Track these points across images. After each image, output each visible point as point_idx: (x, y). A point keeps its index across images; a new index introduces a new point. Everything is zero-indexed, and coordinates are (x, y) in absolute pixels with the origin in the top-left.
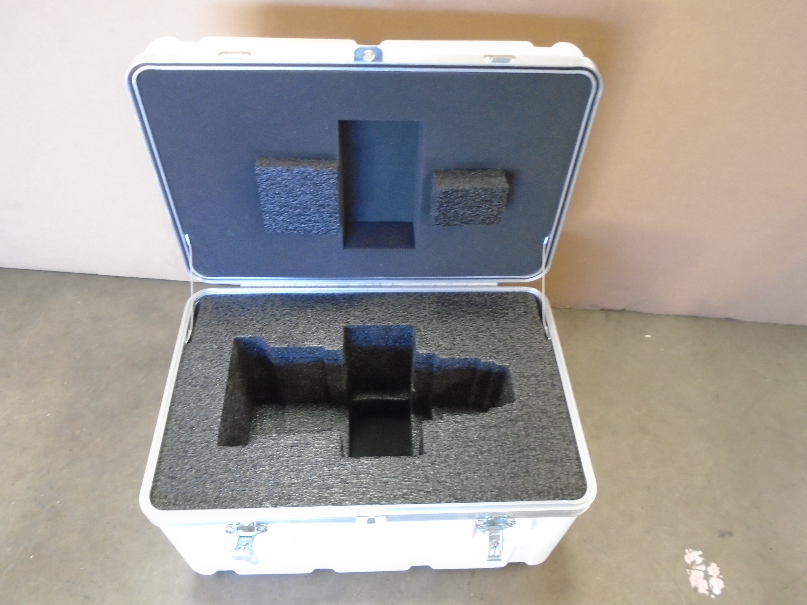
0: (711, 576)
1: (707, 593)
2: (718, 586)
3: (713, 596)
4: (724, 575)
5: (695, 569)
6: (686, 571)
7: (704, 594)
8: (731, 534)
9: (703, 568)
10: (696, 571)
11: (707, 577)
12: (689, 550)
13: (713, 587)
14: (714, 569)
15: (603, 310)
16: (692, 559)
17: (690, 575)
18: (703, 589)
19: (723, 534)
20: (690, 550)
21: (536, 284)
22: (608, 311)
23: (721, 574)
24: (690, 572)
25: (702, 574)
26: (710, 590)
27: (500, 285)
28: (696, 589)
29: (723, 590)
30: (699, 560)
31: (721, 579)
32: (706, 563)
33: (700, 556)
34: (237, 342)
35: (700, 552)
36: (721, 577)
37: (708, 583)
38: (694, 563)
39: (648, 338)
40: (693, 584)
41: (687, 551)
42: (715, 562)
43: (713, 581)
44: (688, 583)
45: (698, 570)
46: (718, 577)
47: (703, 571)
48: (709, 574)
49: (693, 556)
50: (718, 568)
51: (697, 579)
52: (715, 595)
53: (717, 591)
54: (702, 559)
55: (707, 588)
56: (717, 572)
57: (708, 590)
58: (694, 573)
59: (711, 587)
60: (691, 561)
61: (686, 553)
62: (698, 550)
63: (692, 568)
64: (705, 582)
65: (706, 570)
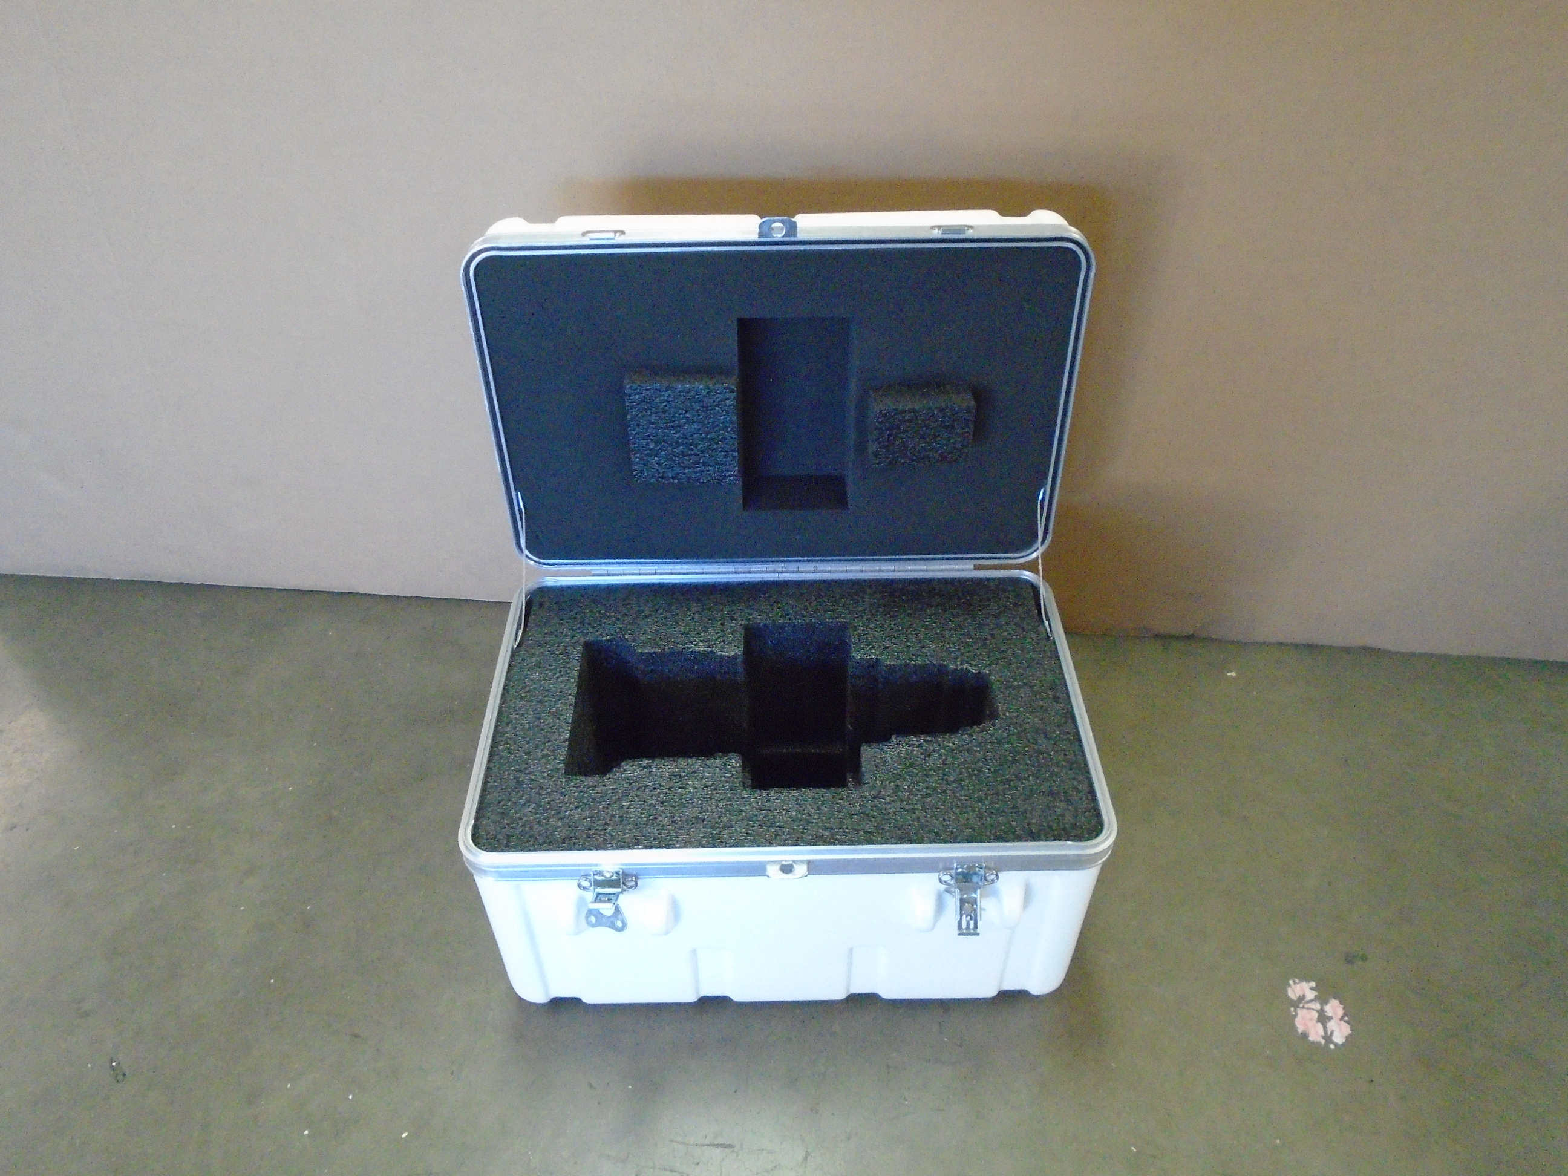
0: (1330, 1018)
1: (1323, 1042)
2: (1340, 1032)
3: (1332, 1046)
4: (1349, 1016)
5: (1303, 1008)
6: (1289, 1010)
7: (1319, 1043)
8: (1364, 958)
9: (1318, 1006)
10: (1305, 1010)
11: (1323, 1018)
12: (1294, 982)
13: (1332, 1033)
14: (1334, 1008)
15: (1157, 636)
16: (1299, 993)
17: (1296, 1016)
18: (1316, 1034)
19: (1349, 959)
20: (1297, 980)
21: (1032, 566)
22: (1164, 638)
23: (1345, 1014)
24: (1295, 1011)
25: (1315, 1015)
26: (1328, 1038)
27: (977, 568)
28: (1305, 1036)
29: (1349, 1039)
30: (1310, 995)
31: (1346, 1022)
32: (1322, 999)
33: (1312, 989)
34: (586, 646)
35: (1313, 984)
36: (1346, 1018)
37: (1325, 1028)
38: (1302, 998)
39: (1232, 677)
40: (1300, 1029)
41: (1291, 982)
42: (1335, 999)
43: (1332, 1025)
44: (1293, 1027)
45: (1309, 1009)
46: (1342, 1019)
47: (1317, 1011)
48: (1326, 1014)
49: (1302, 989)
50: (1342, 1006)
51: (1306, 1021)
52: (1336, 1044)
53: (1339, 1038)
54: (1316, 993)
55: (1323, 1034)
56: (1340, 1012)
57: (1323, 1038)
58: (1301, 1013)
59: (1329, 1033)
60: (1298, 996)
61: (1289, 985)
62: (1308, 980)
63: (1298, 1007)
64: (1320, 1026)
65: (1322, 1009)
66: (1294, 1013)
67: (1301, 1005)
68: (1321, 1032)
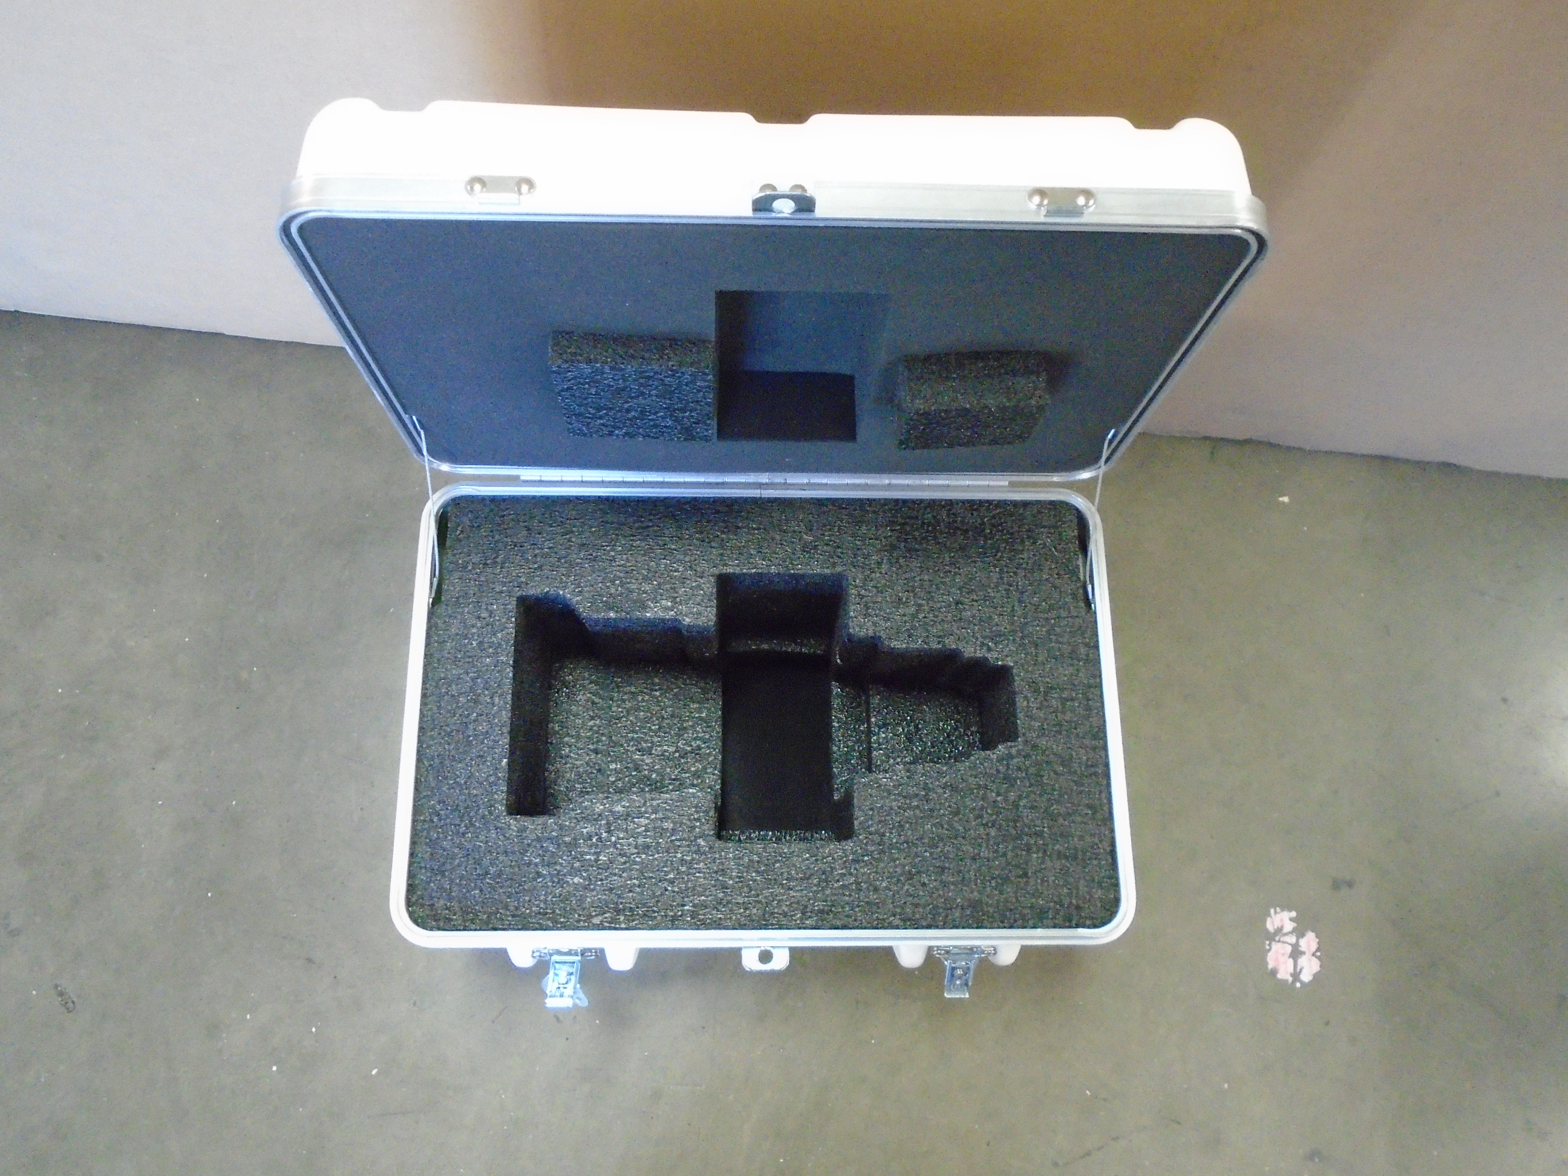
0: (1303, 953)
1: (1290, 979)
2: (1309, 967)
3: (1298, 985)
4: (1323, 952)
5: (1279, 941)
6: (1264, 943)
7: (1287, 980)
8: (1350, 884)
9: (1292, 939)
10: (1279, 945)
11: (1296, 953)
12: (1275, 910)
13: (1301, 970)
14: (1309, 942)
15: (1206, 438)
16: (1277, 924)
17: (1269, 950)
18: (1285, 973)
19: (1336, 885)
20: (1278, 909)
22: (1216, 443)
23: (1318, 950)
24: (1270, 945)
25: (1289, 949)
26: (1296, 975)
28: (1274, 972)
29: (1316, 977)
30: (1289, 926)
31: (1319, 958)
32: (1300, 932)
33: (1291, 919)
34: (522, 601)
35: (1294, 914)
37: (1295, 964)
38: (1279, 930)
39: (1284, 503)
40: (1270, 966)
41: (1272, 911)
42: (1313, 931)
43: (1303, 961)
44: (1264, 963)
45: (1284, 942)
46: (1314, 955)
47: (1292, 945)
48: (1300, 949)
49: (1281, 919)
50: (1317, 940)
51: (1279, 958)
52: (1301, 982)
53: (1306, 977)
54: (1295, 925)
55: (1292, 971)
56: (1314, 946)
57: (1292, 975)
58: (1275, 947)
59: (1298, 970)
60: (1276, 928)
61: (1269, 915)
62: (1290, 910)
63: (1274, 940)
64: (1291, 961)
65: (1297, 941)
66: (1268, 947)
67: (1277, 938)
68: (1291, 970)
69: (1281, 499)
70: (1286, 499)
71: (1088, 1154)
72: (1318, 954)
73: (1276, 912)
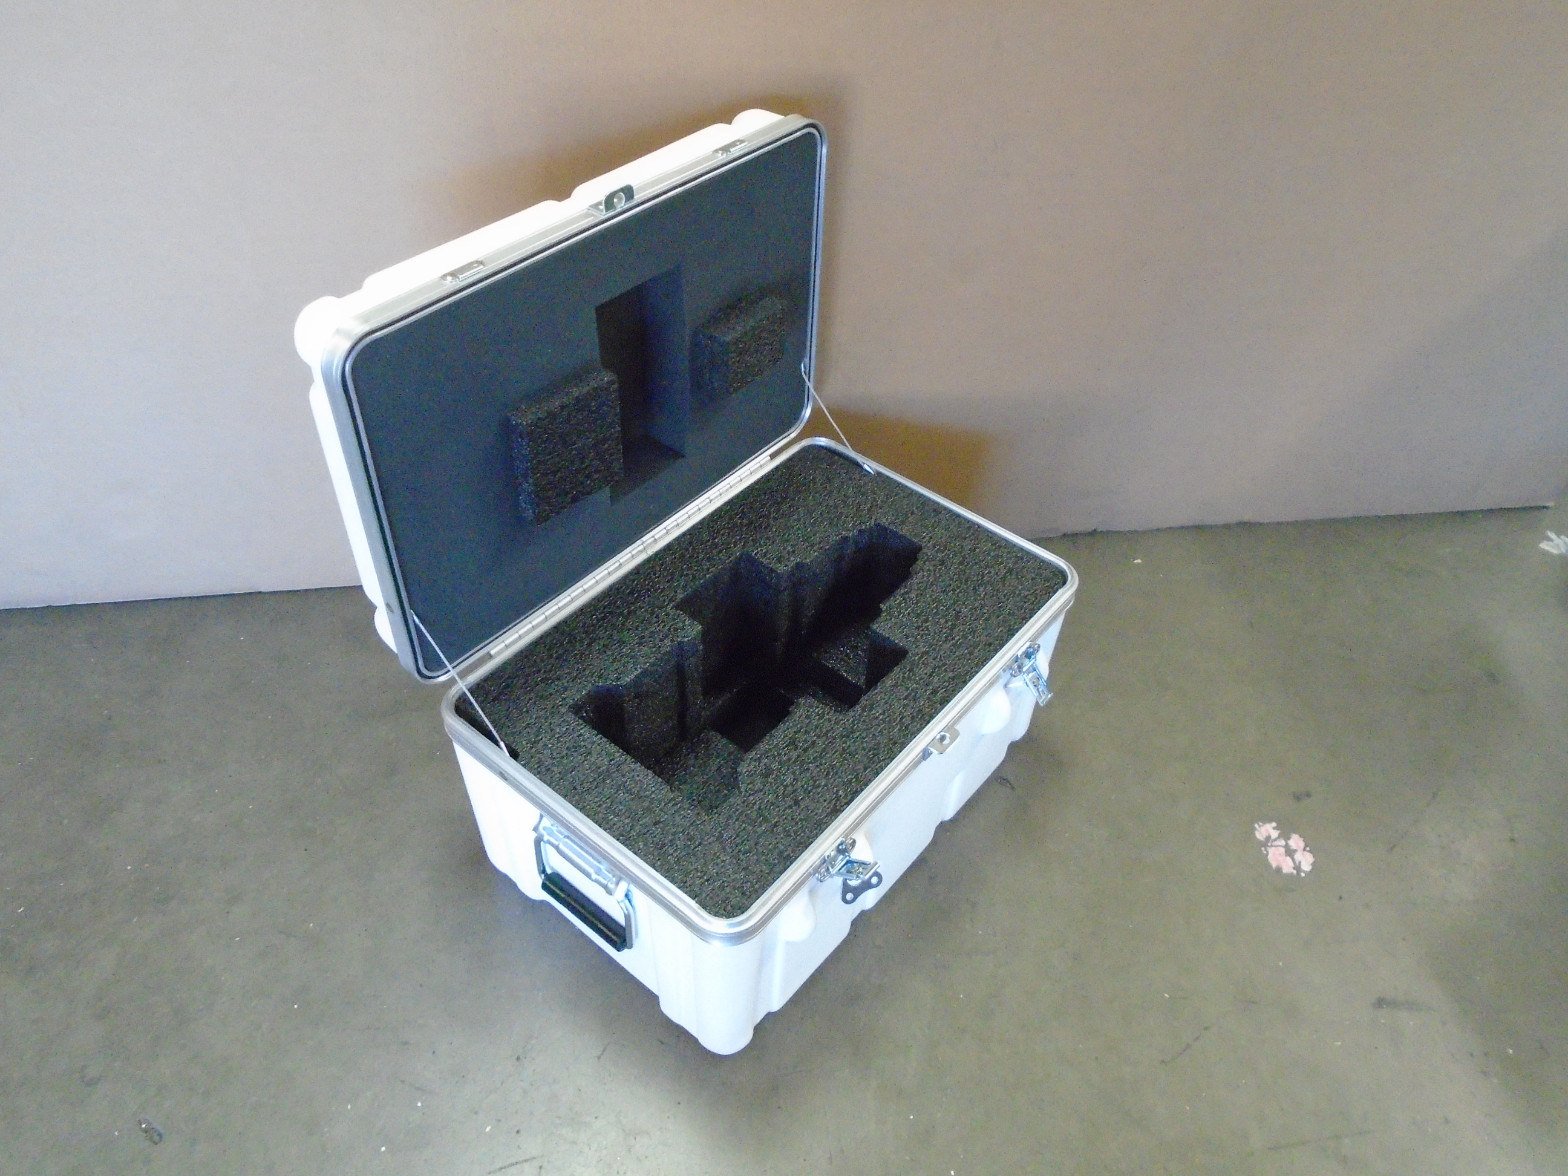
0: (1295, 851)
1: (1295, 872)
2: (1306, 861)
3: (1303, 874)
4: (1310, 846)
5: (1272, 846)
6: (1261, 849)
7: (1292, 873)
8: (1308, 795)
9: (1283, 843)
10: (1273, 848)
11: (1290, 852)
12: (1258, 824)
13: (1300, 863)
14: (1296, 842)
16: (1265, 835)
17: (1267, 854)
18: (1287, 867)
19: (1298, 798)
20: (1261, 824)
22: (1073, 536)
23: (1306, 846)
24: (1266, 850)
25: (1283, 850)
26: (1298, 868)
28: (1279, 870)
29: (1314, 864)
30: (1275, 834)
31: (1309, 851)
32: (1285, 835)
33: (1274, 828)
35: (1274, 824)
37: (1293, 860)
38: (1268, 838)
39: (1138, 564)
40: (1274, 865)
41: (1256, 826)
42: (1295, 833)
43: (1298, 856)
44: (1268, 865)
45: (1276, 846)
46: (1304, 850)
47: (1283, 847)
48: (1291, 848)
49: (1266, 830)
50: (1302, 839)
51: (1276, 857)
52: (1304, 872)
53: (1306, 867)
54: (1279, 832)
55: (1293, 865)
56: (1302, 844)
57: (1294, 868)
58: (1271, 851)
59: (1297, 862)
60: (1265, 837)
61: (1256, 829)
62: (1270, 822)
63: (1268, 846)
64: (1289, 859)
65: (1287, 844)
66: (1265, 852)
67: (1269, 844)
68: (1291, 864)
69: (1135, 562)
70: (1139, 561)
71: (1188, 1046)
72: (1308, 849)
73: (1260, 826)
